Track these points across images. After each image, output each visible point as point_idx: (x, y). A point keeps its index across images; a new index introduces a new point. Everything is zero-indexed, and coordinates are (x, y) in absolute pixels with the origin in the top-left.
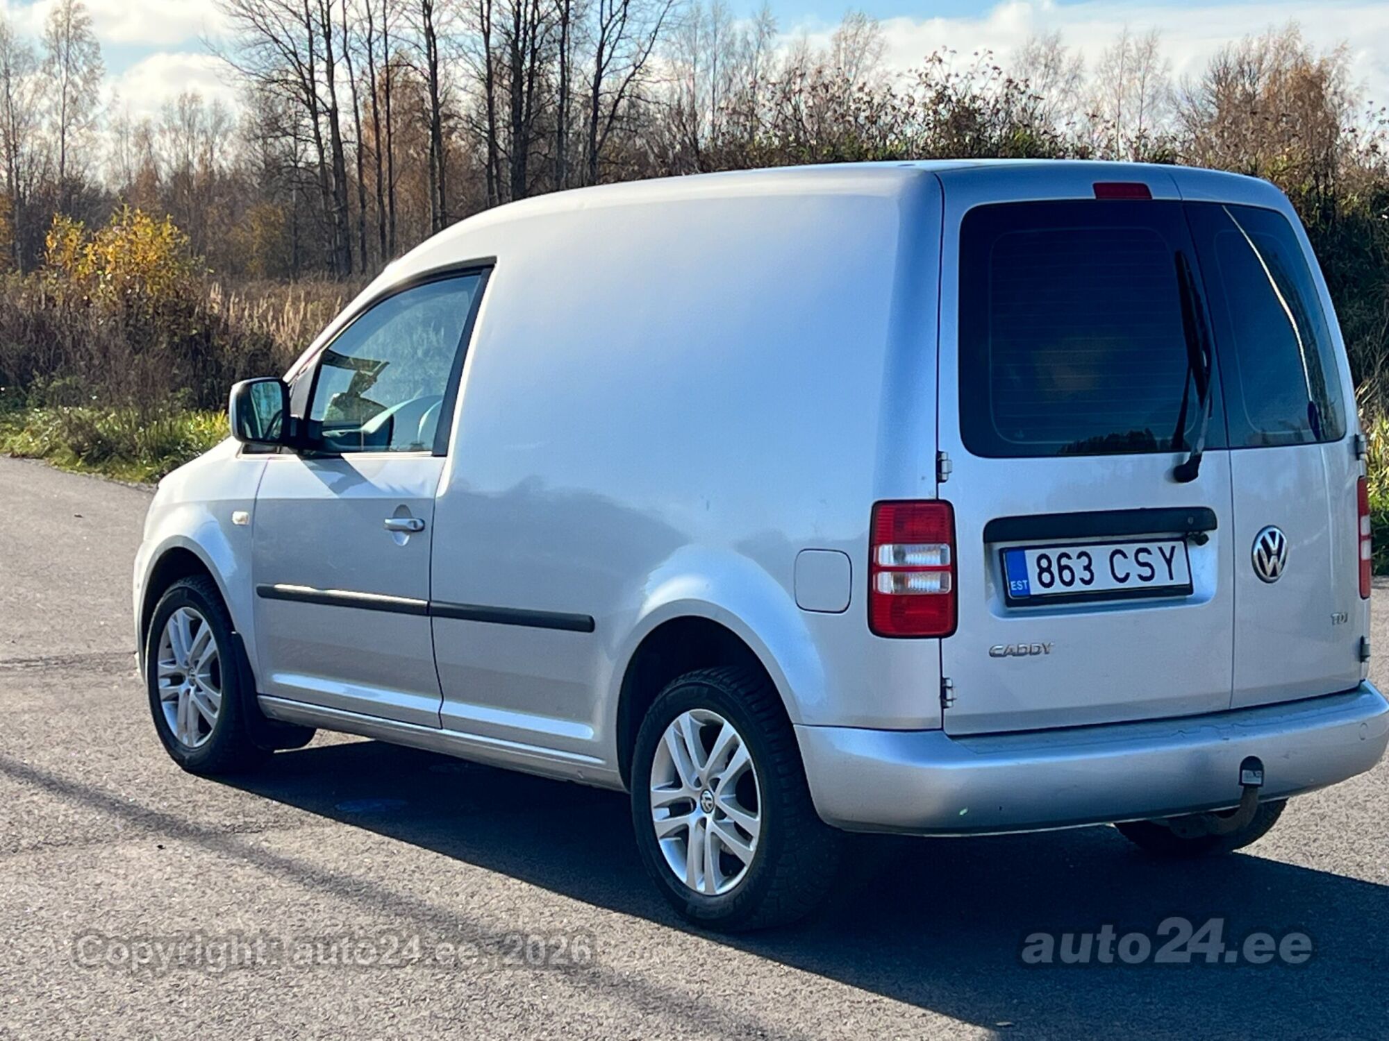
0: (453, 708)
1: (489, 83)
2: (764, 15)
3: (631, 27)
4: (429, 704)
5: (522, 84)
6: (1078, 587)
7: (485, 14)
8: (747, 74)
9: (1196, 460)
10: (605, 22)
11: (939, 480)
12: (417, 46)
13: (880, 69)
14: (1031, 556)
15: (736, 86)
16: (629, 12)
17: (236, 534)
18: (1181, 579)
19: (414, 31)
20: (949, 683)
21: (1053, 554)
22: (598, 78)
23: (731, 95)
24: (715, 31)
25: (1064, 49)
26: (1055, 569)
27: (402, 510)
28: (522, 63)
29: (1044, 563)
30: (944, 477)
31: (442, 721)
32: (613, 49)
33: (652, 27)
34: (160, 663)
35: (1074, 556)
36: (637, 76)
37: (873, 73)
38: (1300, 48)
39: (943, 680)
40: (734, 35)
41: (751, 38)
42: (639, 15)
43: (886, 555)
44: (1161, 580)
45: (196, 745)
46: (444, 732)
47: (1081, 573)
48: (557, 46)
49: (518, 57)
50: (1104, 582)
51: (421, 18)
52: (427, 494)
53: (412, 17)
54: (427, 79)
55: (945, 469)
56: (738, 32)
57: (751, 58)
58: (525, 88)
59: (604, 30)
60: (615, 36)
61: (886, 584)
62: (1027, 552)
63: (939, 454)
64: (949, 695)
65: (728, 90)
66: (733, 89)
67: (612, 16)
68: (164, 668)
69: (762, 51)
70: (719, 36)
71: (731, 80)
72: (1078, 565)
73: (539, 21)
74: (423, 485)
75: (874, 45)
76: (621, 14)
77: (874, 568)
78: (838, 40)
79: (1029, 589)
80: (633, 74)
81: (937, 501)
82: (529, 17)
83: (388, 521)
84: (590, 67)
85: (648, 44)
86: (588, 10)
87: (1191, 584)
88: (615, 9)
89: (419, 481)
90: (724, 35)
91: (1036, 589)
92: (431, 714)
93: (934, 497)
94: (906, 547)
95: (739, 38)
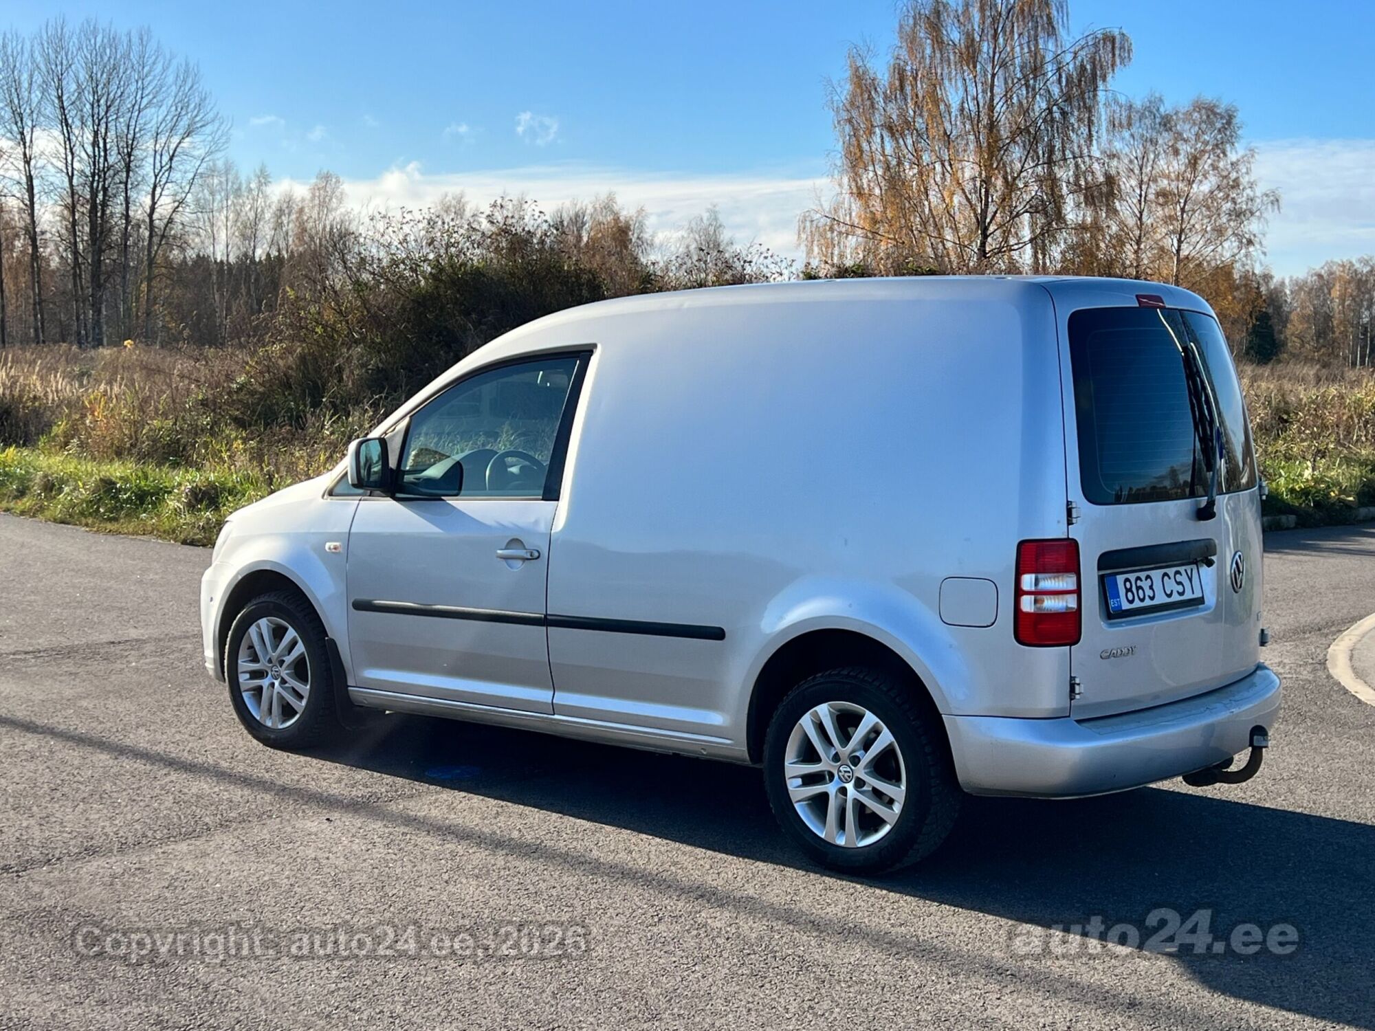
0: (563, 698)
1: (72, 209)
2: (261, 171)
3: (175, 175)
4: (543, 695)
5: (97, 212)
6: (1148, 602)
7: (69, 162)
8: (250, 209)
9: (1211, 503)
10: (157, 171)
11: (1070, 523)
12: (19, 183)
13: (342, 210)
14: (1120, 579)
15: (243, 217)
16: (173, 165)
17: (329, 559)
18: (1198, 594)
19: (17, 172)
20: (1077, 681)
21: (1132, 577)
22: (153, 209)
23: (239, 224)
24: (227, 180)
25: (467, 203)
26: (1134, 589)
27: (515, 542)
28: (97, 196)
29: (1128, 585)
30: (1074, 521)
31: (554, 708)
32: (163, 189)
33: (191, 175)
34: (239, 661)
35: (1143, 579)
36: (180, 209)
37: (338, 212)
38: (616, 208)
39: (1072, 678)
40: (240, 184)
41: (253, 186)
42: (181, 167)
43: (1028, 581)
44: (1188, 595)
45: (281, 727)
46: (556, 717)
47: (1149, 592)
48: (122, 186)
49: (94, 194)
50: (1161, 599)
51: (22, 163)
52: (542, 528)
53: (15, 163)
54: (26, 205)
55: (1074, 515)
56: (243, 182)
57: (253, 199)
58: (99, 214)
59: (156, 176)
60: (164, 180)
61: (1027, 604)
62: (1118, 577)
63: (1068, 503)
64: (1077, 689)
65: (236, 221)
66: (240, 220)
67: (162, 167)
68: (244, 665)
69: (260, 195)
70: (230, 184)
71: (239, 214)
72: (1145, 584)
73: (108, 169)
74: (536, 522)
75: (338, 193)
76: (168, 166)
77: (1019, 592)
78: (313, 190)
79: (1121, 606)
80: (178, 207)
81: (1068, 539)
82: (101, 166)
83: (499, 552)
84: (147, 201)
85: (188, 187)
86: (144, 163)
87: (1203, 597)
88: (164, 163)
89: (532, 520)
90: (233, 183)
91: (1126, 606)
92: (546, 703)
93: (1065, 537)
94: (1040, 576)
95: (244, 186)
